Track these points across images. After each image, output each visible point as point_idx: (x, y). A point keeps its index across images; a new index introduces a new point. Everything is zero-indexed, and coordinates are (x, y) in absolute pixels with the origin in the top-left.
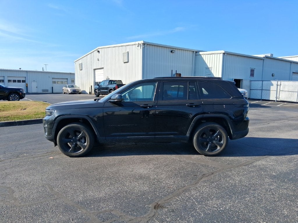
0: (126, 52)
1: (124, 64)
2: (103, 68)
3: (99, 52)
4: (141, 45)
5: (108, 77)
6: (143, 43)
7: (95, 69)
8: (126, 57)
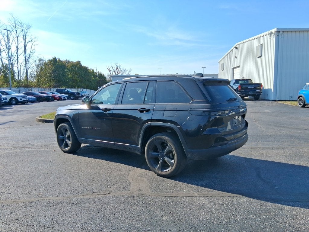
0: (260, 44)
1: (257, 58)
2: (239, 67)
3: (237, 48)
4: (274, 34)
5: (243, 76)
6: (276, 31)
7: (234, 68)
8: (259, 51)
